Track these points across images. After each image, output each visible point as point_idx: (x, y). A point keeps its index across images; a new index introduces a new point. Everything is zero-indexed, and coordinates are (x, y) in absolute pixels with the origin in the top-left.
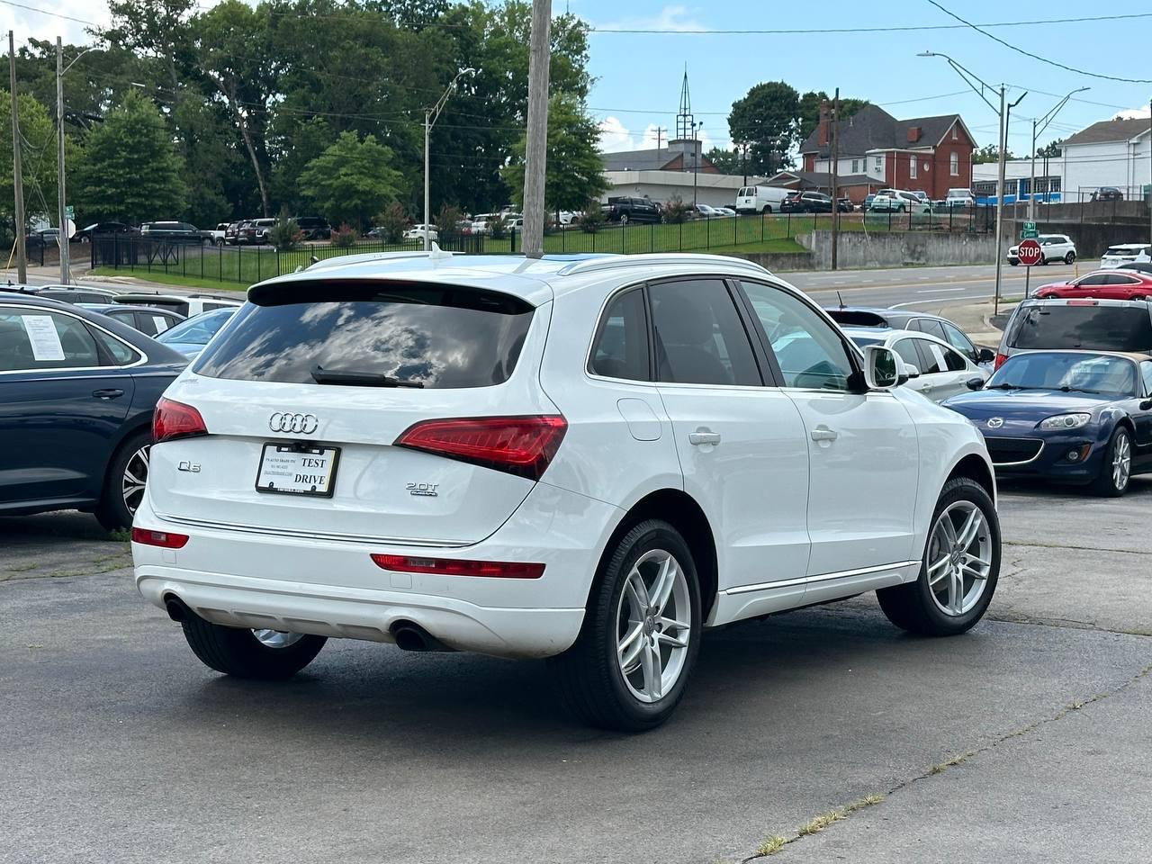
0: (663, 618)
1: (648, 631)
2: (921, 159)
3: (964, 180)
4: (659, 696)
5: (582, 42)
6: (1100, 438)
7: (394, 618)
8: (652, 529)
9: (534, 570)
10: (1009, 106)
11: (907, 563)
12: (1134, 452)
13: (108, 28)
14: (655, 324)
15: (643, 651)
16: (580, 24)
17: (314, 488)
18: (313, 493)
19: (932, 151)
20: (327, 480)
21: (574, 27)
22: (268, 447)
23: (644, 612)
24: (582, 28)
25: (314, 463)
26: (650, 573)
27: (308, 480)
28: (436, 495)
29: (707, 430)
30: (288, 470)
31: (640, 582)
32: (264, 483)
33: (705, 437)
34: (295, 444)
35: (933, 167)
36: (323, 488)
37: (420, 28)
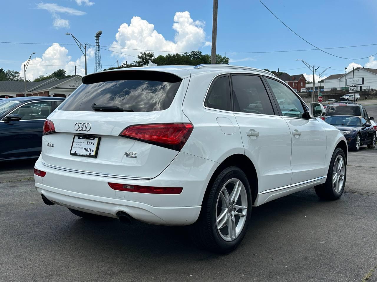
0: (236, 206)
1: (230, 211)
2: (295, 83)
3: (304, 87)
4: (235, 238)
5: (228, 62)
6: (353, 137)
7: (118, 210)
8: (232, 170)
9: (178, 190)
10: (316, 70)
11: (322, 177)
12: (361, 140)
13: (138, 61)
14: (234, 90)
15: (228, 220)
16: (227, 58)
17: (90, 153)
18: (89, 156)
19: (297, 82)
20: (95, 151)
21: (226, 59)
22: (76, 137)
23: (228, 205)
24: (228, 59)
25: (91, 143)
26: (231, 188)
27: (88, 150)
28: (136, 157)
29: (254, 131)
30: (82, 146)
31: (226, 192)
32: (73, 152)
33: (253, 133)
34: (84, 136)
35: (298, 85)
36: (93, 154)
37: (196, 60)
